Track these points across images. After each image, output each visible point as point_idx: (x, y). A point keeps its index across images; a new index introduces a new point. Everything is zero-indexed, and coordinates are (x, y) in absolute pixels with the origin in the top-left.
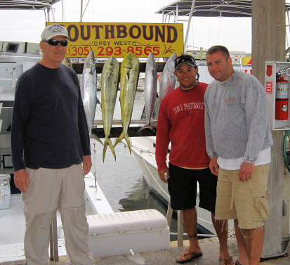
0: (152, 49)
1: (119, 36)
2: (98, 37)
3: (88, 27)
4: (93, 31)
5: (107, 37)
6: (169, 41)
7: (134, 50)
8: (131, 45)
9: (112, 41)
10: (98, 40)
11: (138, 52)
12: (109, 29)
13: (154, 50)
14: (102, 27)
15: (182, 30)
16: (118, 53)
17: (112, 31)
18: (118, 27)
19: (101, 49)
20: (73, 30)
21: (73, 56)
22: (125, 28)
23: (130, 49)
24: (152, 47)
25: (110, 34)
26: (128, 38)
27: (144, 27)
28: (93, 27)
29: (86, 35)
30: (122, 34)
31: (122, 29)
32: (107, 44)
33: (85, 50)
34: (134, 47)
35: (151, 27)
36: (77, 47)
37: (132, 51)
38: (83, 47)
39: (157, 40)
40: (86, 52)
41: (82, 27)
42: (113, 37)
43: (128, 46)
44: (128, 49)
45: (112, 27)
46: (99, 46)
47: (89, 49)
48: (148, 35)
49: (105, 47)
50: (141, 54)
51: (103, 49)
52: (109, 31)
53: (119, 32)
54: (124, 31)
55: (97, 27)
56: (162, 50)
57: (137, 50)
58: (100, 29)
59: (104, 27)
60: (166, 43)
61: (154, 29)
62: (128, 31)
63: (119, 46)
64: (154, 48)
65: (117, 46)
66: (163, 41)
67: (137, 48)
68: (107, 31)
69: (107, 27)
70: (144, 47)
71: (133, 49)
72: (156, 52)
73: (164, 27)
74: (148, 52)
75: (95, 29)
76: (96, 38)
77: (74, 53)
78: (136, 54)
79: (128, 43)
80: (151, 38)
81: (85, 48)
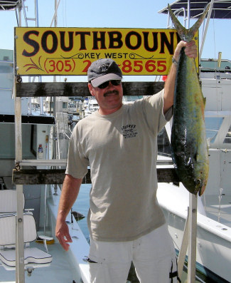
0: (156, 64)
1: (111, 46)
2: (83, 47)
3: (71, 34)
4: (77, 39)
5: (95, 47)
7: (132, 65)
8: (128, 58)
9: (99, 51)
10: (83, 52)
11: (138, 68)
12: (99, 36)
13: (159, 65)
14: (89, 33)
15: (197, 38)
17: (103, 39)
18: (111, 34)
19: (87, 63)
20: (50, 38)
21: (50, 73)
22: (120, 35)
23: (127, 63)
24: (156, 61)
25: (99, 43)
26: (124, 49)
27: (146, 34)
28: (77, 33)
29: (67, 45)
30: (116, 44)
31: (115, 36)
32: (96, 56)
33: (67, 65)
34: (132, 61)
35: (155, 34)
36: (56, 61)
37: (129, 66)
38: (63, 61)
39: (162, 51)
40: (68, 68)
41: (62, 34)
42: (103, 47)
43: (123, 59)
44: (124, 63)
45: (103, 34)
46: (84, 59)
47: (71, 63)
48: (151, 45)
50: (140, 70)
52: (99, 39)
53: (112, 40)
54: (119, 39)
55: (83, 34)
56: (169, 65)
57: (136, 65)
58: (86, 36)
59: (92, 34)
61: (159, 36)
62: (123, 39)
64: (159, 62)
66: (171, 52)
67: (135, 63)
68: (96, 40)
69: (95, 33)
70: (145, 61)
71: (130, 63)
72: (161, 68)
73: (172, 34)
74: (151, 68)
75: (79, 36)
76: (81, 49)
77: (52, 68)
78: (135, 70)
79: (123, 56)
80: (155, 49)
81: (66, 61)
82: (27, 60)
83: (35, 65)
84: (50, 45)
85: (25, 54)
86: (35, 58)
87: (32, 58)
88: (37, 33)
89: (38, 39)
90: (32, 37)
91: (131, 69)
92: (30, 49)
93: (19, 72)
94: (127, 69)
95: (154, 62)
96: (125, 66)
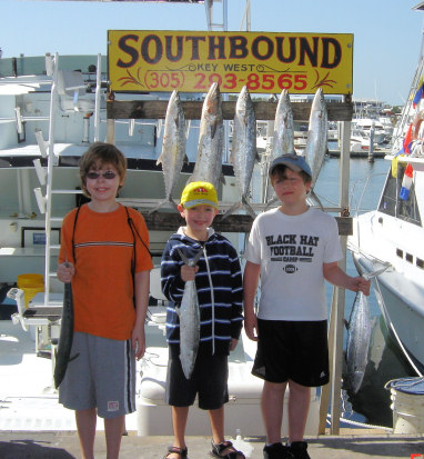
0: (293, 80)
1: (233, 55)
2: (195, 56)
3: (180, 40)
4: (187, 46)
5: (211, 56)
6: (325, 64)
7: (261, 81)
8: (254, 71)
9: (217, 61)
10: (196, 62)
11: (268, 84)
12: (217, 42)
13: (297, 80)
14: (203, 39)
15: (351, 46)
16: (230, 85)
17: (221, 47)
18: (233, 39)
19: (200, 77)
20: (152, 44)
21: (152, 89)
22: (244, 41)
23: (253, 78)
24: (293, 75)
25: (217, 51)
26: (250, 58)
27: (280, 40)
28: (188, 38)
29: (174, 51)
30: (239, 52)
31: (238, 42)
32: (212, 68)
33: (173, 79)
34: (261, 75)
35: (292, 40)
36: (160, 74)
37: (256, 81)
38: (170, 73)
39: (302, 63)
40: (175, 83)
41: (169, 39)
42: (222, 56)
43: (248, 73)
44: (249, 77)
45: (222, 39)
46: (197, 72)
47: (180, 77)
48: (286, 54)
49: (208, 74)
50: (271, 87)
51: (204, 77)
52: (216, 47)
53: (234, 47)
54: (243, 47)
55: (195, 39)
56: (311, 80)
57: (265, 80)
58: (200, 43)
59: (207, 39)
60: (319, 68)
61: (298, 43)
62: (249, 47)
63: (233, 72)
64: (297, 77)
65: (228, 72)
66: (314, 64)
67: (265, 77)
68: (212, 47)
69: (212, 39)
70: (277, 76)
71: (257, 78)
72: (300, 84)
73: (316, 40)
74: (285, 84)
75: (190, 42)
76: (192, 59)
77: (154, 83)
78: (264, 87)
79: (249, 68)
80: (291, 59)
81: (173, 75)
82: (123, 72)
83: (133, 78)
84: (152, 52)
85: (121, 64)
86: (133, 70)
87: (129, 69)
88: (135, 38)
89: (137, 46)
90: (129, 43)
91: (258, 85)
92: (127, 58)
93: (113, 88)
94: (253, 85)
95: (290, 76)
96: (251, 81)
